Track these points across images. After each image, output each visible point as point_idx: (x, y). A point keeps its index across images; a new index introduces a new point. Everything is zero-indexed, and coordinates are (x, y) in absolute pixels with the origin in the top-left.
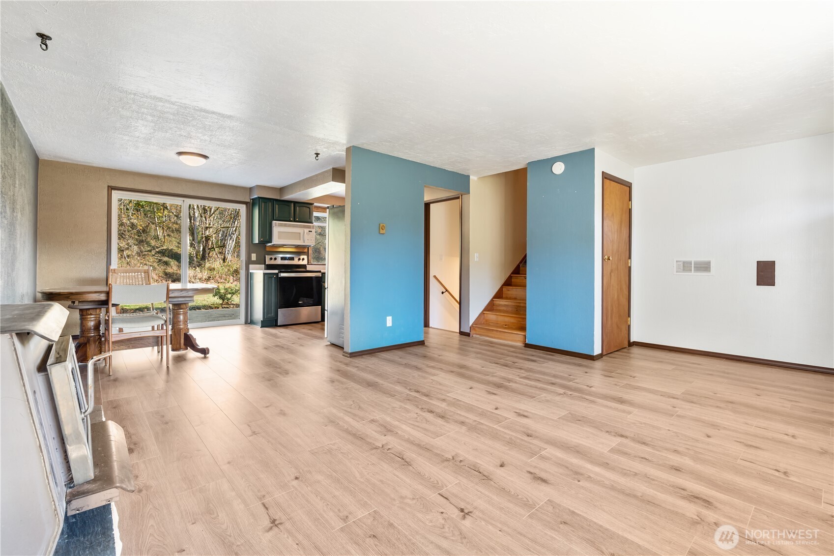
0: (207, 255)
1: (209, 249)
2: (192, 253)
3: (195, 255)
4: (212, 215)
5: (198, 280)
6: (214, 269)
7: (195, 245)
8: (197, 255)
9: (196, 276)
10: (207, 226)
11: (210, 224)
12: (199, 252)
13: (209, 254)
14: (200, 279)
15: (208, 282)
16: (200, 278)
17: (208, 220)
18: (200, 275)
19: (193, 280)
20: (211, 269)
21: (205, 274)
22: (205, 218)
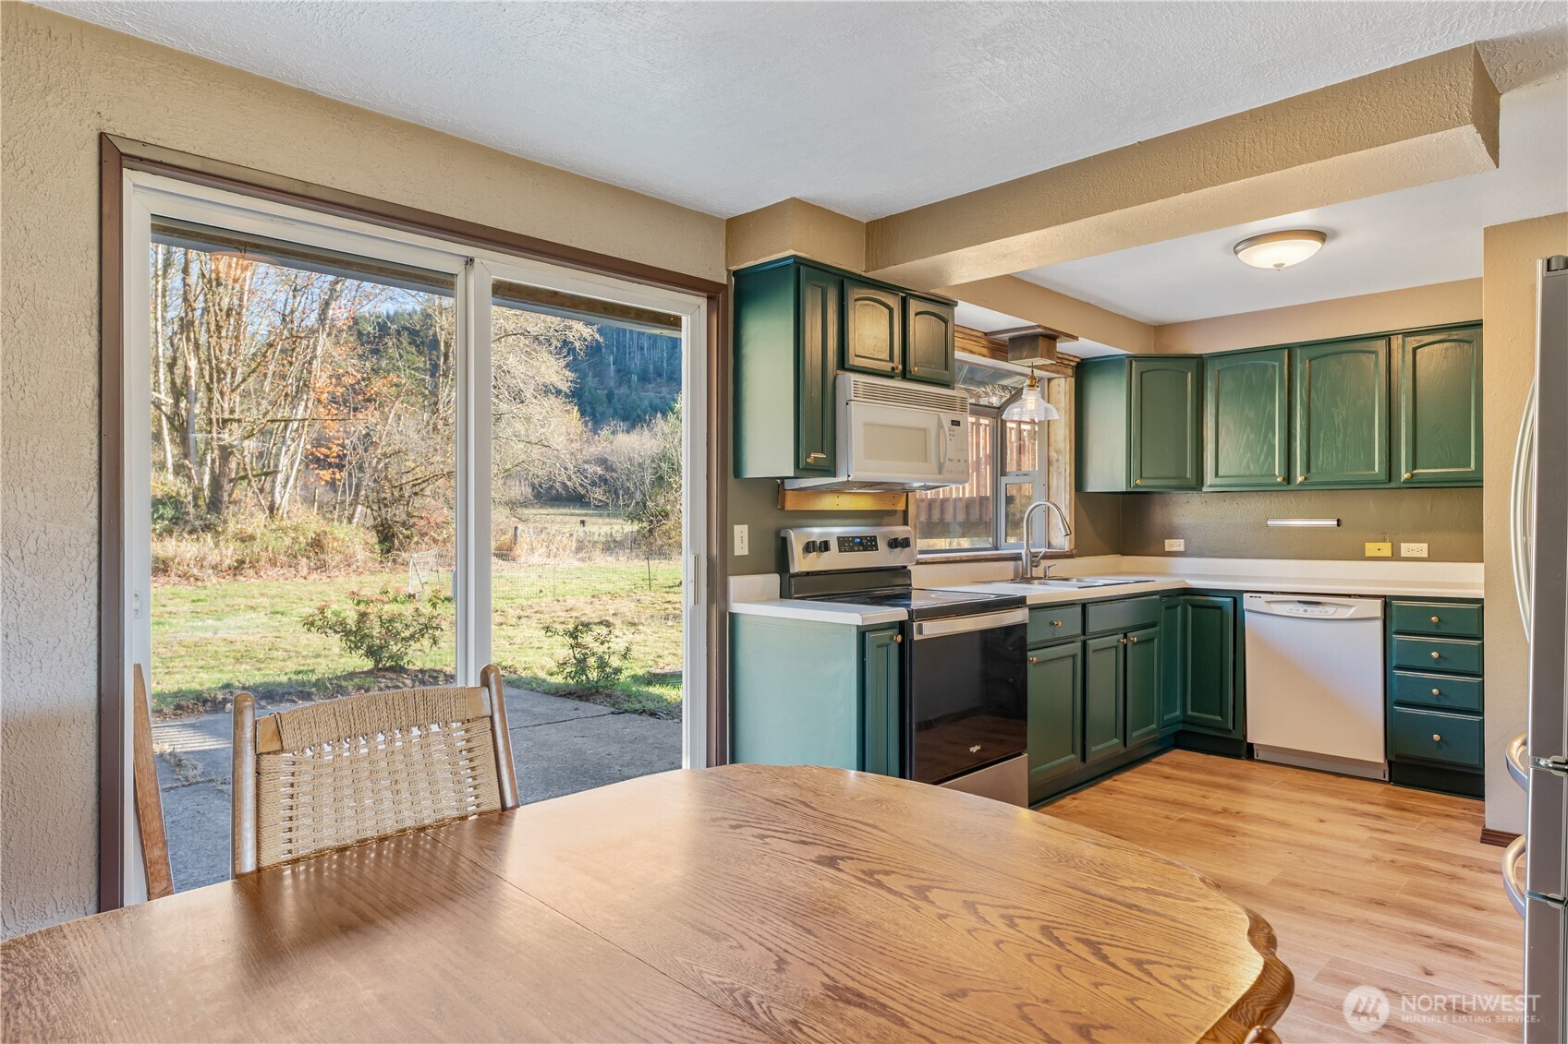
0: (226, 498)
1: (231, 481)
2: (182, 492)
3: (190, 498)
4: (239, 386)
5: (210, 571)
6: (252, 538)
7: (190, 469)
8: (196, 498)
9: (203, 559)
10: (226, 416)
11: (232, 411)
12: (200, 489)
13: (230, 495)
14: (214, 568)
15: (239, 577)
16: (214, 563)
17: (226, 398)
18: (214, 557)
19: (195, 571)
20: (246, 539)
21: (230, 552)
22: (222, 394)
